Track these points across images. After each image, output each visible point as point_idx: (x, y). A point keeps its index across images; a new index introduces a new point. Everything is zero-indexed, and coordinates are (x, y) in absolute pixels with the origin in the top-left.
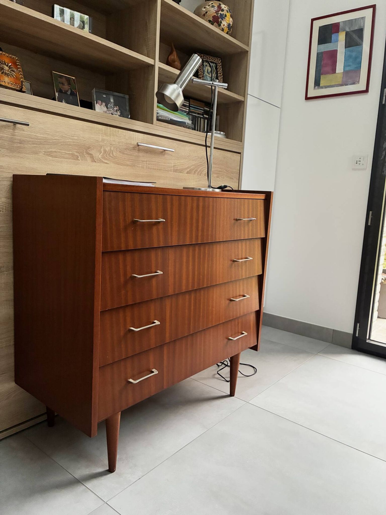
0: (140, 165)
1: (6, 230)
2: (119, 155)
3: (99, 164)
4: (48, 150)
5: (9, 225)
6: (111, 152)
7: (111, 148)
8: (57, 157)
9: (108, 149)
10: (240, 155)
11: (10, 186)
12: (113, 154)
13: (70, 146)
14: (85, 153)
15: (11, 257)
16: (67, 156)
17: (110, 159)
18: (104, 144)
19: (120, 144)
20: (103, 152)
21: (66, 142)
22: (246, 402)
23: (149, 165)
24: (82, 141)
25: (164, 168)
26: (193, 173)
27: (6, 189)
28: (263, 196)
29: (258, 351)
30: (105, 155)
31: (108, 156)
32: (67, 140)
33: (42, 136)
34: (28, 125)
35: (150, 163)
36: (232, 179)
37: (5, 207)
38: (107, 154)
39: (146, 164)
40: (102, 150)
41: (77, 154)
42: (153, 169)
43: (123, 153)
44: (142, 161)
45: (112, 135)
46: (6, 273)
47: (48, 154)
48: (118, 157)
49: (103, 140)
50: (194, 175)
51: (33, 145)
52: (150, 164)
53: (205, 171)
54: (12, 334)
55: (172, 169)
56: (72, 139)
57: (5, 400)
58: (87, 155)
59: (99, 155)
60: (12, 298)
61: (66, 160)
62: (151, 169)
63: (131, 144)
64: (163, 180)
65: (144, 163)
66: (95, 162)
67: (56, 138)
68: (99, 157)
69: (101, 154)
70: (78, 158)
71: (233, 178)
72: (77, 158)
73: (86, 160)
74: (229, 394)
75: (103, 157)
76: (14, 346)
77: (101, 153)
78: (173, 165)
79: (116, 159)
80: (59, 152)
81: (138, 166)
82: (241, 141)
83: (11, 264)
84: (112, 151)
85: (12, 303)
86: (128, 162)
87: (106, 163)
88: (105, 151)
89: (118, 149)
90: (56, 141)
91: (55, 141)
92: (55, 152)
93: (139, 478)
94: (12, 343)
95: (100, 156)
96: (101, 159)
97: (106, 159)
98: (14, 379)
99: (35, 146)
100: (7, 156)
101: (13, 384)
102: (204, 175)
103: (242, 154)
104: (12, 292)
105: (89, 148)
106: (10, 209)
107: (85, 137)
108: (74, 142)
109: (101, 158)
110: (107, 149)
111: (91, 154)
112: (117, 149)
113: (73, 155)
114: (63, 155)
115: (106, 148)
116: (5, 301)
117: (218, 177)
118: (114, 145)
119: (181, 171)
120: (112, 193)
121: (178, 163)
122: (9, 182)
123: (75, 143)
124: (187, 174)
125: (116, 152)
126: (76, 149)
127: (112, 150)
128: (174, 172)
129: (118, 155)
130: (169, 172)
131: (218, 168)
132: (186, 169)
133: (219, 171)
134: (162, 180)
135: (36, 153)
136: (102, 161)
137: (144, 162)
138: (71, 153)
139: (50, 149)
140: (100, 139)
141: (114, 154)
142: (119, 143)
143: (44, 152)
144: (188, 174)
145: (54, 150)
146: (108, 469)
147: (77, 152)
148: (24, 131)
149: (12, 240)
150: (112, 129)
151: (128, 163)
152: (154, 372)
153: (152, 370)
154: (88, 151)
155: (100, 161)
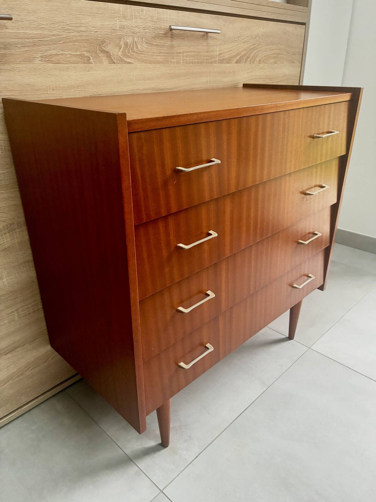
0: (175, 60)
1: (7, 178)
2: (147, 48)
3: (119, 66)
4: (46, 54)
5: (10, 169)
6: (135, 46)
7: (134, 39)
8: (60, 63)
9: (130, 40)
10: (305, 26)
11: (2, 116)
12: (137, 48)
13: (76, 43)
14: (98, 52)
16: (74, 59)
17: (134, 57)
18: (124, 34)
19: (147, 31)
20: (123, 46)
21: (70, 37)
22: (308, 347)
23: (187, 58)
24: (92, 33)
25: (206, 59)
26: (244, 62)
28: (347, 97)
29: (324, 291)
30: (126, 51)
31: (131, 51)
32: (72, 34)
33: (35, 32)
34: (11, 19)
35: (188, 55)
36: (294, 63)
38: (129, 49)
39: (183, 56)
40: (122, 43)
41: (88, 55)
42: (192, 63)
43: (152, 45)
44: (177, 53)
45: (134, 17)
46: (19, 230)
47: (47, 59)
48: (145, 52)
49: (122, 28)
50: (245, 65)
51: (24, 49)
52: (188, 56)
53: (259, 56)
54: (38, 297)
55: (217, 59)
56: (78, 32)
57: (43, 363)
58: (102, 54)
59: (119, 51)
60: (31, 258)
61: (73, 65)
62: (189, 63)
63: (160, 29)
64: (205, 77)
65: (180, 56)
66: (114, 63)
67: (54, 33)
68: (119, 55)
69: (121, 51)
70: (90, 61)
71: (295, 61)
72: (88, 61)
73: (101, 62)
74: (288, 336)
75: (125, 55)
76: (42, 309)
77: (121, 48)
78: (218, 53)
79: (142, 54)
80: (61, 54)
81: (172, 61)
82: (307, 6)
83: (22, 219)
84: (136, 43)
85: (32, 264)
86: (159, 57)
87: (129, 63)
88: (126, 44)
89: (143, 39)
90: (56, 37)
91: (54, 37)
92: (56, 55)
93: (196, 457)
94: (40, 306)
95: (120, 54)
96: (121, 58)
97: (129, 57)
98: (48, 342)
99: (26, 49)
101: (49, 347)
102: (258, 63)
103: (307, 24)
104: (29, 252)
105: (103, 42)
106: (7, 148)
107: (95, 26)
108: (81, 36)
109: (121, 57)
110: (128, 41)
111: (107, 52)
112: (142, 39)
113: (82, 56)
114: (68, 58)
115: (127, 39)
116: (23, 263)
117: (275, 63)
118: (138, 33)
119: (229, 61)
120: (143, 135)
121: (225, 49)
123: (83, 38)
124: (236, 64)
125: (141, 44)
126: (85, 47)
127: (135, 41)
128: (220, 64)
129: (144, 49)
130: (213, 64)
131: (276, 49)
132: (235, 56)
133: (277, 54)
134: (204, 77)
135: (30, 60)
136: (124, 61)
137: (180, 55)
138: (78, 53)
139: (49, 52)
140: (118, 26)
141: (139, 47)
142: (144, 29)
143: (41, 57)
144: (238, 64)
145: (54, 52)
146: (160, 442)
147: (86, 51)
148: (7, 28)
149: (18, 189)
150: (133, 8)
151: (158, 59)
152: (208, 349)
153: (206, 345)
154: (103, 47)
155: (122, 61)
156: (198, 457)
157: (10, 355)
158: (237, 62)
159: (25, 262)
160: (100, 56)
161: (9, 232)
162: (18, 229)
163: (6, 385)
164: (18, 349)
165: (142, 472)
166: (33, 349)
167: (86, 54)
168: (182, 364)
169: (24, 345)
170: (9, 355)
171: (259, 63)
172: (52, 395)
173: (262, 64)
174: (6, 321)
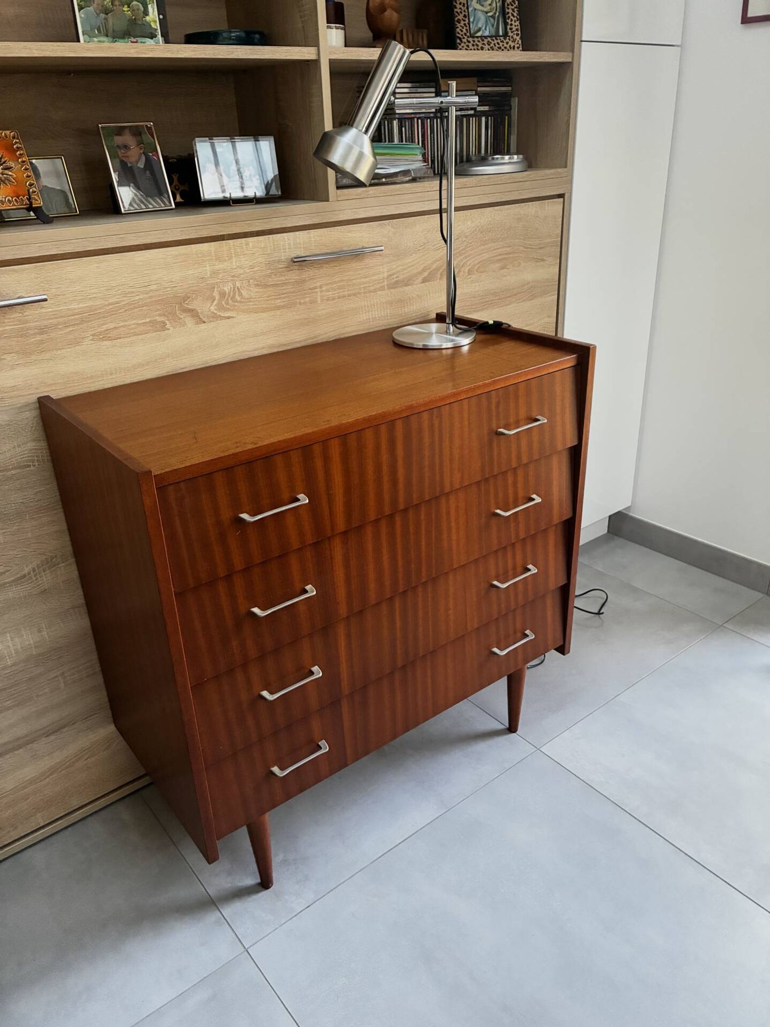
0: (307, 299)
2: (256, 292)
3: (213, 324)
4: (100, 330)
6: (237, 293)
7: (235, 285)
8: (120, 338)
9: (229, 287)
10: (561, 199)
12: (240, 295)
13: (144, 308)
14: (178, 312)
15: (67, 538)
16: (142, 328)
17: (235, 308)
18: (219, 281)
19: (256, 269)
20: (217, 297)
21: (136, 302)
22: (537, 748)
23: (328, 294)
24: (169, 289)
25: (363, 287)
26: (438, 278)
27: (31, 425)
29: (565, 656)
30: (223, 303)
31: (230, 302)
32: (137, 298)
33: (81, 305)
34: (46, 300)
35: (331, 288)
36: (543, 260)
37: (37, 456)
38: (228, 299)
39: (321, 292)
40: (216, 294)
41: (163, 319)
42: (339, 298)
43: (266, 286)
44: (310, 289)
45: (233, 256)
46: (63, 564)
47: (101, 337)
48: (255, 298)
49: (215, 273)
50: (441, 282)
51: (68, 330)
52: (330, 290)
53: (468, 264)
55: (386, 283)
56: (148, 292)
57: (104, 750)
58: (185, 314)
59: (211, 305)
61: (140, 337)
62: (334, 299)
63: (279, 261)
64: (364, 314)
65: (317, 292)
66: (204, 322)
67: (111, 301)
68: (212, 310)
69: (214, 304)
70: (166, 326)
71: (545, 258)
72: (163, 327)
73: (184, 324)
74: (507, 727)
75: (220, 307)
76: (101, 673)
77: (215, 300)
78: (386, 275)
79: (250, 302)
80: (122, 326)
81: (302, 301)
82: (565, 167)
84: (238, 289)
85: (84, 610)
86: (279, 301)
87: (229, 318)
88: (223, 294)
89: (251, 281)
90: (113, 306)
91: (111, 307)
92: (116, 328)
93: (307, 906)
94: (98, 668)
95: (212, 308)
96: (215, 314)
97: (228, 310)
98: (111, 719)
99: (71, 329)
100: (21, 365)
101: (112, 728)
102: (467, 275)
103: (566, 195)
104: (80, 592)
105: (185, 298)
107: (173, 280)
108: (151, 297)
109: (215, 312)
110: (225, 289)
111: (193, 310)
112: (249, 281)
113: (153, 323)
114: (133, 329)
115: (224, 286)
117: (502, 268)
118: (242, 276)
119: (407, 282)
121: (398, 266)
122: (33, 412)
123: (154, 299)
124: (423, 284)
125: (247, 289)
126: (158, 310)
127: (238, 287)
128: (390, 290)
129: (252, 294)
130: (378, 292)
131: (504, 247)
132: (420, 273)
133: (506, 254)
134: (362, 314)
135: (76, 342)
136: (220, 316)
137: (316, 290)
138: (148, 320)
139: (105, 326)
140: (209, 273)
141: (244, 293)
142: (252, 267)
143: (93, 335)
144: (427, 283)
145: (112, 326)
146: (260, 881)
147: (160, 315)
148: (43, 307)
149: (61, 510)
150: (232, 244)
151: (278, 303)
152: (321, 748)
153: (319, 743)
154: (186, 305)
155: (215, 317)
156: (310, 907)
157: (55, 736)
158: (424, 281)
159: (73, 608)
160: (182, 317)
161: (49, 568)
162: (63, 562)
163: (48, 780)
164: (65, 730)
165: (225, 921)
166: (87, 729)
167: (159, 319)
168: (276, 769)
169: (73, 724)
170: (52, 737)
171: (469, 275)
172: (118, 798)
173: (474, 274)
174: (47, 690)
